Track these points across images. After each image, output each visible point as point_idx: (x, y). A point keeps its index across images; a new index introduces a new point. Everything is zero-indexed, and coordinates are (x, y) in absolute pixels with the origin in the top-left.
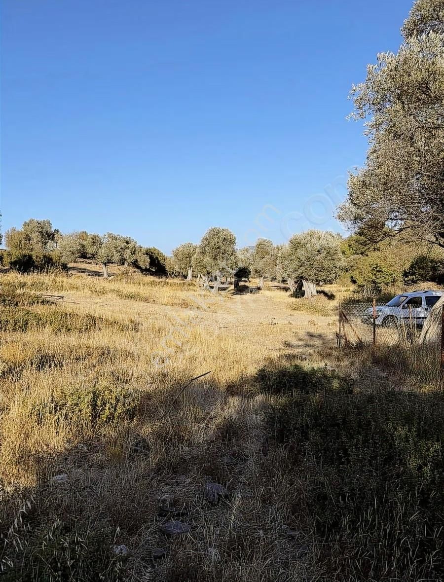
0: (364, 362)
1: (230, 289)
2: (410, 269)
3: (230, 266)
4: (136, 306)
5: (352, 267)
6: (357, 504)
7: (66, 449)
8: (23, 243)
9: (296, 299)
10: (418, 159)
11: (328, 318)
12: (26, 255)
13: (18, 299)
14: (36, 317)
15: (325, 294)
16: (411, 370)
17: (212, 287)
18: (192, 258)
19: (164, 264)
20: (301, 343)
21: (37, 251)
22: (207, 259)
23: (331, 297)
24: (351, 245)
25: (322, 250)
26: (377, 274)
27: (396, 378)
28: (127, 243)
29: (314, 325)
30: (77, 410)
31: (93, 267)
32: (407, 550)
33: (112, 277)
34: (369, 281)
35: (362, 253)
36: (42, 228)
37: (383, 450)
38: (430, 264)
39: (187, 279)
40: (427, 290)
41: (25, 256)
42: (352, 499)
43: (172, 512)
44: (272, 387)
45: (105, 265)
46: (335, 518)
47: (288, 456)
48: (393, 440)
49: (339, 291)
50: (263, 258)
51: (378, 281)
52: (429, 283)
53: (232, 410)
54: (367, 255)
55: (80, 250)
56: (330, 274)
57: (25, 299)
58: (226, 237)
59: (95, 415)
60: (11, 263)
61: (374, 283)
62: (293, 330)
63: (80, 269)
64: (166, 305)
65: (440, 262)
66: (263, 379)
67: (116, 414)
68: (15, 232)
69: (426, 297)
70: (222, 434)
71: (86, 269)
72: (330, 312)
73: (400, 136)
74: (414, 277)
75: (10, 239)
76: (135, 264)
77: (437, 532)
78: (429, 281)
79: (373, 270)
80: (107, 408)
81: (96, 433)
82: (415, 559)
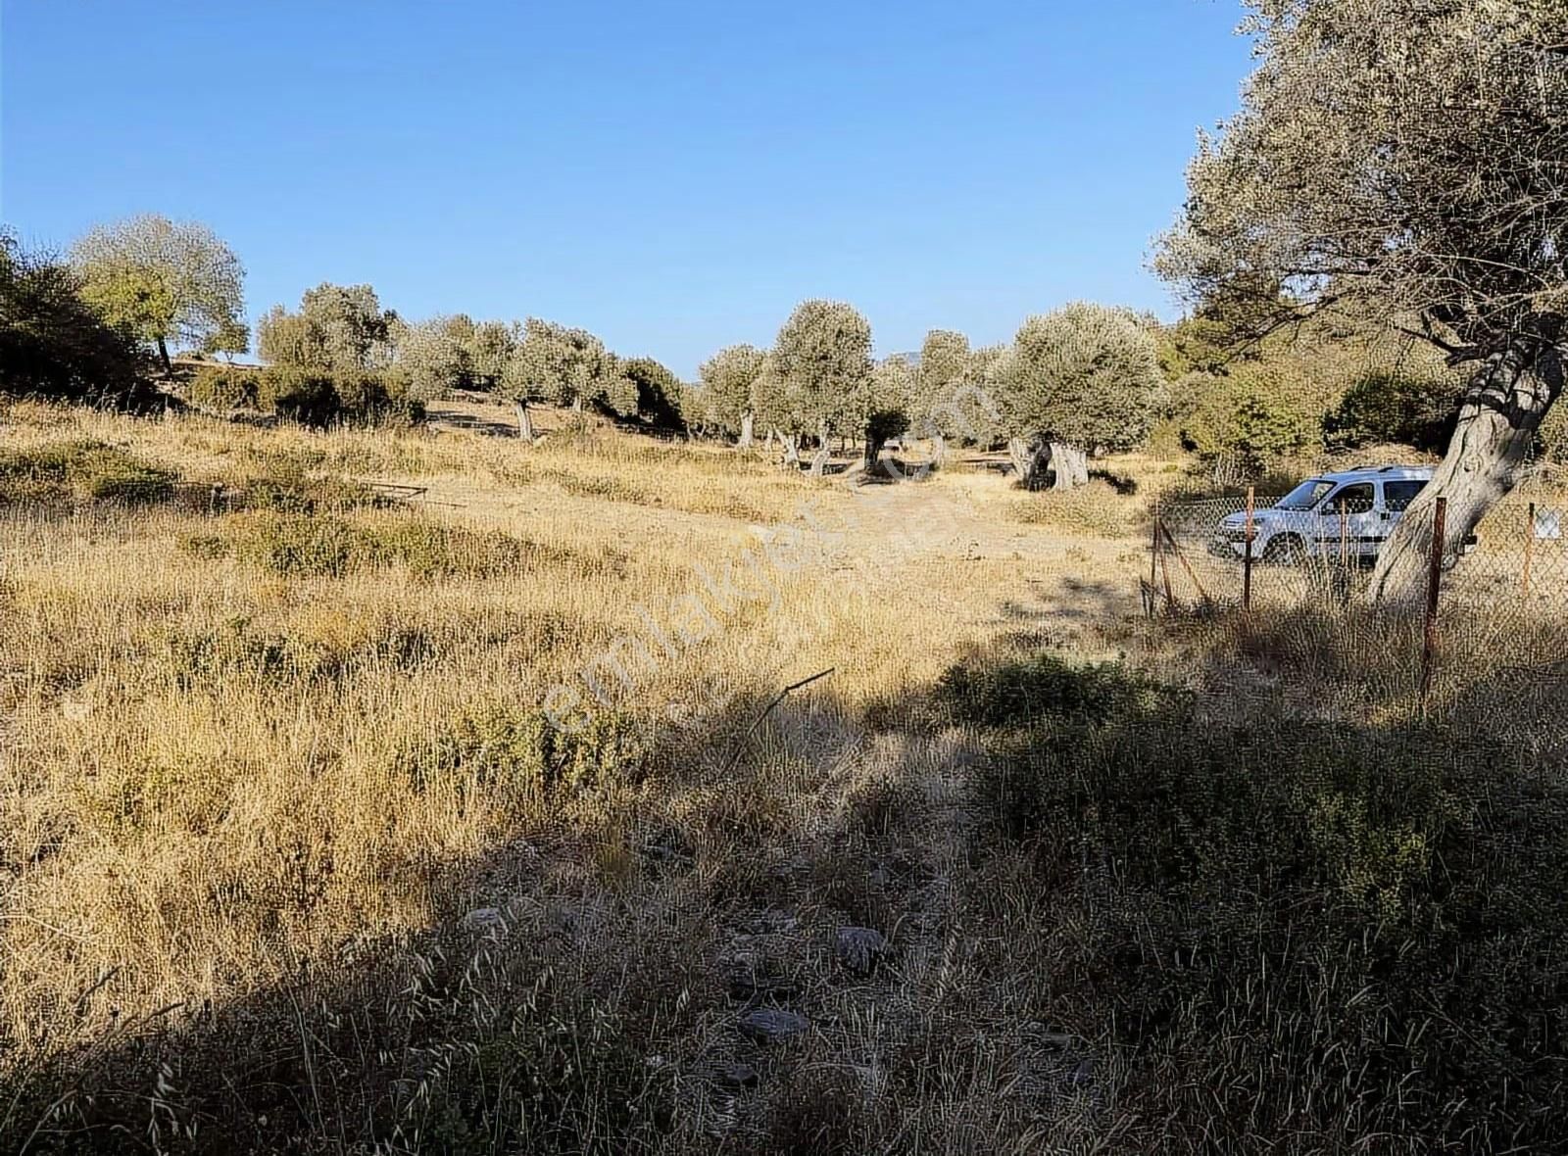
0: (1216, 654)
1: (852, 469)
2: (1343, 411)
3: (854, 407)
4: (614, 514)
5: (1184, 405)
6: (1216, 970)
7: (486, 851)
8: (305, 347)
9: (1032, 494)
10: (1387, 101)
11: (1118, 541)
12: (318, 381)
13: (313, 495)
14: (364, 538)
15: (1112, 480)
16: (1343, 670)
17: (805, 466)
18: (752, 386)
19: (678, 405)
20: (1047, 607)
21: (345, 369)
22: (793, 388)
23: (1126, 487)
24: (1184, 346)
25: (1105, 357)
26: (1252, 424)
27: (1302, 692)
28: (579, 346)
29: (1083, 560)
30: (505, 761)
31: (489, 411)
32: (1339, 1073)
33: (544, 438)
34: (1231, 443)
35: (1212, 368)
36: (353, 307)
37: (1281, 851)
38: (1398, 395)
39: (740, 444)
40: (1387, 465)
41: (313, 382)
42: (1206, 960)
43: (763, 989)
44: (982, 710)
45: (524, 407)
46: (1162, 1001)
47: (1036, 868)
48: (1304, 827)
49: (1148, 473)
50: (942, 384)
51: (1254, 442)
52: (1395, 447)
53: (883, 765)
54: (1226, 374)
55: (456, 365)
56: (1127, 424)
57: (330, 495)
58: (844, 328)
59: (552, 772)
60: (280, 402)
61: (1243, 448)
62: (1026, 574)
63: (457, 417)
64: (690, 511)
65: (1427, 389)
66: (958, 691)
67: (602, 773)
68: (284, 318)
69: (1386, 484)
70: (865, 817)
71: (473, 418)
72: (1123, 527)
73: (1341, 37)
74: (1353, 431)
75: (271, 338)
76: (601, 405)
77: (1415, 1035)
78: (1395, 442)
79: (1242, 412)
80: (579, 756)
81: (554, 814)
82: (1359, 1092)
